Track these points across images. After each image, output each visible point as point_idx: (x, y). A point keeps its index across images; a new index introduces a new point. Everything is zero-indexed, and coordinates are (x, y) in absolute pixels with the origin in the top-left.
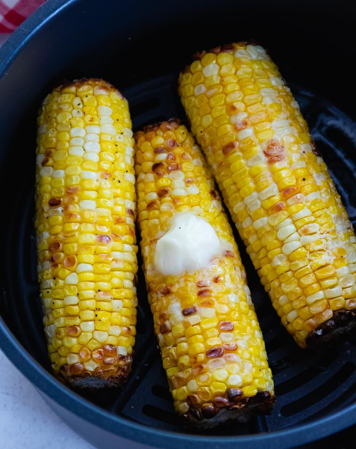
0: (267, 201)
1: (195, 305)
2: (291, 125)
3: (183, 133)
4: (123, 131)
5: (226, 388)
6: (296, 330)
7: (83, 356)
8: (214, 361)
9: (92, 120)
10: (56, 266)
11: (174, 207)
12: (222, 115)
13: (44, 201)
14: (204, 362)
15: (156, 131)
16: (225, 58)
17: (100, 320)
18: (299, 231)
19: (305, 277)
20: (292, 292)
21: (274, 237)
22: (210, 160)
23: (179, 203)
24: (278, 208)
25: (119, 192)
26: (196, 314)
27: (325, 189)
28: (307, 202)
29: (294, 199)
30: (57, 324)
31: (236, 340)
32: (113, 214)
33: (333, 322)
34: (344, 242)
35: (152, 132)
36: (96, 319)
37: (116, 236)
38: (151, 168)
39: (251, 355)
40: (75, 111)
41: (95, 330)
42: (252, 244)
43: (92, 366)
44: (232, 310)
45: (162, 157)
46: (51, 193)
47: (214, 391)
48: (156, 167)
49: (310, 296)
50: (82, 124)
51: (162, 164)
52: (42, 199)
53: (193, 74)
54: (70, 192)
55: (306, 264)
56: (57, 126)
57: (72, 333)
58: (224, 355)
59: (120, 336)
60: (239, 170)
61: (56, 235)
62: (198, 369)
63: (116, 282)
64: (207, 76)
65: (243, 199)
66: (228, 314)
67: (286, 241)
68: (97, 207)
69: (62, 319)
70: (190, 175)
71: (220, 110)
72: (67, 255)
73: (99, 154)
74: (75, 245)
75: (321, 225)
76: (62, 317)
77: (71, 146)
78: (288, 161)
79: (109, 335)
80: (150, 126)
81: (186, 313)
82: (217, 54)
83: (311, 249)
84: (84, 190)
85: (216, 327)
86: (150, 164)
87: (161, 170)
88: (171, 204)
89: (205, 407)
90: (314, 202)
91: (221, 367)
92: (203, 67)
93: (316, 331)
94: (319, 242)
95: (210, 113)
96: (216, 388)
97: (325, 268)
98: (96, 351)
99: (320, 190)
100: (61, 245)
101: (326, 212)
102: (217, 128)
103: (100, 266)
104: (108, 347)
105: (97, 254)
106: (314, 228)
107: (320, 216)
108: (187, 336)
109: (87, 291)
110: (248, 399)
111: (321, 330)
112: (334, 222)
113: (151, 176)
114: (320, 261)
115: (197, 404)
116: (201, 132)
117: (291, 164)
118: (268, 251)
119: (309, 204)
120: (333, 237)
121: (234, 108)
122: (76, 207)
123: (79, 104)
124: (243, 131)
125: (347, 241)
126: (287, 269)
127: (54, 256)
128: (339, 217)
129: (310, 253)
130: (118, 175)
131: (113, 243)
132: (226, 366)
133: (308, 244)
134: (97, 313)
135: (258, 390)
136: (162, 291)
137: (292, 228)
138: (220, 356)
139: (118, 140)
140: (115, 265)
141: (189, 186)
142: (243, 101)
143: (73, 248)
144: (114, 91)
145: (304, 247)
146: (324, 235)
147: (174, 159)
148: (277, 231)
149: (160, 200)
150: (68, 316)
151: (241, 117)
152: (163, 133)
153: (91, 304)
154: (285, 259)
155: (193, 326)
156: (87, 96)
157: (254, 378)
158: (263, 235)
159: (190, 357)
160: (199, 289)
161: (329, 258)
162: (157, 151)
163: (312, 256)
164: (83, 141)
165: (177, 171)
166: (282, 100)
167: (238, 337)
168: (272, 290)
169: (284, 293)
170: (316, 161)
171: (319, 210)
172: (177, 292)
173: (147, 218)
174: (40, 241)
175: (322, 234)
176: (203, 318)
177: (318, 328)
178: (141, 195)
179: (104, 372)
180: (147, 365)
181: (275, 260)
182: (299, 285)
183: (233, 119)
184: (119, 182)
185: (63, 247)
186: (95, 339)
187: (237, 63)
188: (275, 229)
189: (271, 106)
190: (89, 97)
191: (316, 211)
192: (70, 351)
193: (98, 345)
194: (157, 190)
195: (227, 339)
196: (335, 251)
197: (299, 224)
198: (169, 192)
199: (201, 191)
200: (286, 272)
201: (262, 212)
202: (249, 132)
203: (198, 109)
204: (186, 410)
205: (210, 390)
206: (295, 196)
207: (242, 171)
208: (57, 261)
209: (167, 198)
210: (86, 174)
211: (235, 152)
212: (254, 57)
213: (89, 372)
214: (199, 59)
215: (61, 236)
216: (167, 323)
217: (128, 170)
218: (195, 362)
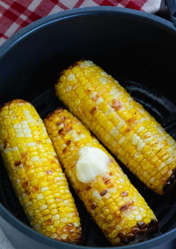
0: (121, 129)
1: (106, 189)
2: (119, 91)
3: (67, 113)
4: (38, 119)
5: (136, 223)
6: (156, 187)
7: (59, 233)
8: (125, 212)
9: (22, 118)
10: (29, 194)
11: (77, 147)
12: (85, 96)
13: (12, 165)
14: (121, 214)
15: (53, 116)
16: (76, 69)
17: (61, 212)
18: (142, 138)
19: (153, 158)
20: (149, 168)
21: (131, 145)
22: (85, 121)
23: (79, 144)
24: (128, 130)
25: (47, 149)
26: (108, 193)
27: (146, 115)
28: (141, 123)
29: (134, 123)
30: (40, 222)
31: (131, 199)
32: (48, 160)
33: (174, 176)
34: (165, 137)
35: (52, 117)
36: (59, 212)
37: (54, 170)
38: (58, 133)
39: (141, 204)
40: (12, 117)
41: (60, 218)
42: (120, 153)
43: (65, 236)
44: (124, 186)
45: (62, 126)
46: (14, 160)
47: (130, 226)
48: (60, 132)
49: (159, 167)
50: (18, 122)
51: (63, 129)
52: (10, 164)
53: (62, 82)
54: (24, 155)
55: (151, 152)
56: (5, 127)
57: (50, 223)
58: (129, 208)
59: (73, 217)
60: (102, 119)
61: (24, 178)
62: (119, 219)
63: (62, 191)
64: (70, 81)
65: (109, 133)
66: (122, 188)
67: (138, 145)
68: (40, 159)
69: (42, 218)
70: (79, 130)
71: (82, 94)
72: (33, 187)
73: (32, 133)
74: (36, 180)
75: (152, 132)
76: (41, 217)
77: (16, 134)
78: (125, 107)
79: (68, 218)
80: (49, 115)
81: (102, 194)
82: (71, 69)
83: (151, 144)
84: (30, 152)
85: (120, 196)
86: (57, 132)
87: (64, 132)
88: (75, 146)
89: (129, 236)
90: (144, 122)
91: (129, 214)
92: (67, 77)
93: (167, 183)
94: (154, 140)
95: (78, 98)
96: (131, 224)
97: (161, 151)
98: (64, 228)
99: (144, 116)
100: (29, 183)
101: (151, 126)
102: (84, 104)
103: (52, 186)
104: (69, 225)
105: (48, 181)
106: (149, 134)
107: (149, 128)
108: (107, 205)
109: (50, 200)
110: (148, 225)
111: (169, 182)
112: (157, 129)
113: (59, 137)
114: (158, 148)
115: (124, 236)
116: (76, 108)
117: (126, 108)
118: (130, 153)
119: (142, 124)
120: (159, 135)
121: (89, 91)
122: (30, 162)
123: (13, 113)
124: (98, 100)
125: (166, 136)
126: (143, 158)
127: (27, 189)
128: (158, 126)
129: (152, 146)
130: (44, 141)
131: (54, 174)
132: (132, 212)
133: (149, 142)
134: (58, 209)
135: (151, 220)
136: (86, 189)
137: (138, 138)
138: (127, 209)
139: (38, 125)
140: (59, 184)
141: (80, 135)
142: (92, 86)
143: (35, 182)
144: (27, 102)
145: (147, 144)
146: (155, 136)
147: (68, 125)
148: (131, 142)
149: (68, 146)
150: (44, 216)
151: (94, 94)
152: (57, 115)
153: (54, 206)
154: (140, 153)
155: (108, 199)
156: (15, 108)
157: (147, 214)
158: (125, 146)
159: (112, 215)
160: (105, 181)
161: (161, 145)
162: (58, 124)
163: (153, 147)
164: (21, 130)
165: (72, 130)
166: (110, 81)
167: (132, 197)
168: (138, 171)
169: (145, 171)
170: (136, 104)
171: (148, 125)
172: (94, 186)
173: (65, 157)
174: (16, 185)
175: (154, 136)
176: (112, 194)
177: (168, 181)
178: (58, 148)
179: (72, 237)
180: (87, 231)
181: (135, 156)
182: (151, 163)
183: (91, 96)
184: (46, 144)
185: (30, 183)
186: (62, 223)
187: (82, 70)
188: (130, 141)
189: (107, 85)
190: (16, 108)
191: (146, 126)
192: (51, 233)
193: (64, 225)
194: (65, 142)
195: (127, 200)
196: (163, 141)
197: (141, 134)
198: (71, 141)
199: (87, 136)
200: (142, 160)
201: (121, 135)
202: (101, 100)
203: (71, 98)
204: (119, 241)
205: (128, 226)
206: (134, 122)
207: (104, 119)
208: (29, 191)
209: (72, 144)
210: (29, 145)
211: (97, 111)
212: (89, 65)
213: (64, 240)
214: (63, 74)
215: (27, 179)
216: (94, 203)
217: (47, 138)
218: (116, 216)
